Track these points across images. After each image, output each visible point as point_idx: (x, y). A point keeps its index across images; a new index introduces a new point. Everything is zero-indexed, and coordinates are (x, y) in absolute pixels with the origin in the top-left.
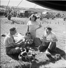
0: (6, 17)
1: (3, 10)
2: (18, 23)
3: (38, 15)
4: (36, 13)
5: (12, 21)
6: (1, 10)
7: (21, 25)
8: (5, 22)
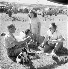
0: (7, 14)
1: (3, 7)
2: (19, 21)
3: (40, 11)
4: (39, 9)
5: (13, 18)
6: (2, 7)
7: (23, 22)
8: (5, 19)
